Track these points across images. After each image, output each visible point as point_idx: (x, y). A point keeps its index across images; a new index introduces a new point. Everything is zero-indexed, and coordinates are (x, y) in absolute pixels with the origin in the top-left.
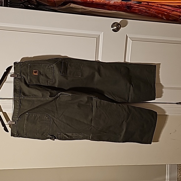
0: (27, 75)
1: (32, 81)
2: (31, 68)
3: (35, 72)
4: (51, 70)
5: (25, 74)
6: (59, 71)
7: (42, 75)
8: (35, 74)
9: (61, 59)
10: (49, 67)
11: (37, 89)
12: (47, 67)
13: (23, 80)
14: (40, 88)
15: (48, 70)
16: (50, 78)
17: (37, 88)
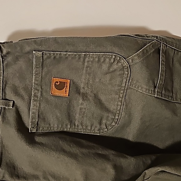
0: (26, 97)
1: (44, 119)
2: (45, 69)
3: (60, 86)
4: (118, 79)
5: (22, 92)
6: (151, 82)
7: (85, 96)
8: (58, 93)
9: (157, 37)
10: (115, 66)
11: (64, 151)
12: (105, 67)
13: (11, 116)
14: (75, 150)
15: (108, 76)
16: (112, 107)
17: (66, 147)
